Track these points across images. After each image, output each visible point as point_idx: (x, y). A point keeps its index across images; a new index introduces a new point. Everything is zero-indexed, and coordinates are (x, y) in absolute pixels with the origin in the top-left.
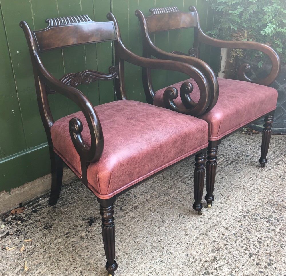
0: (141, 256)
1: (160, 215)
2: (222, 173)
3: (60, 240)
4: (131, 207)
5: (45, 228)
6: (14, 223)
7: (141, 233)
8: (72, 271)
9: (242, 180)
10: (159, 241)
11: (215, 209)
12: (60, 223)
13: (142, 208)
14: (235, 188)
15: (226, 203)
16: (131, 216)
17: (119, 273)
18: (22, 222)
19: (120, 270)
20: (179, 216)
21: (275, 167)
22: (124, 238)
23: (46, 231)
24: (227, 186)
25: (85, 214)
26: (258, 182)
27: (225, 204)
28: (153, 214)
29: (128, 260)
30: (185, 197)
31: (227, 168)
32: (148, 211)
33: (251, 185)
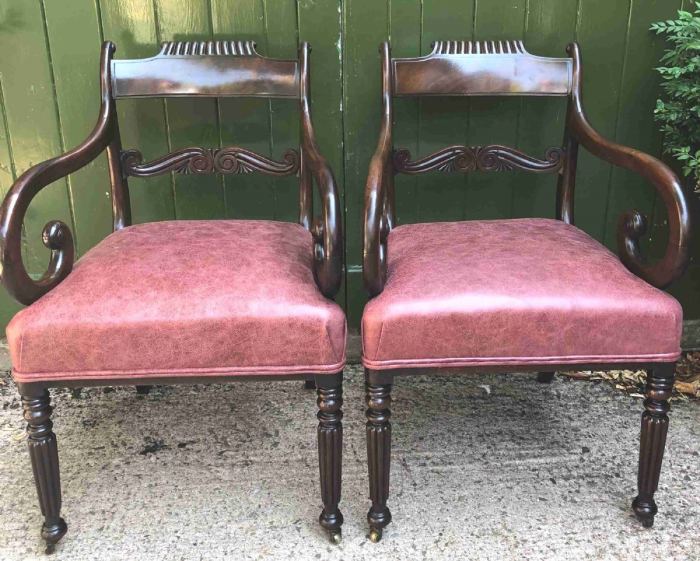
0: (136, 548)
1: (263, 501)
2: (517, 489)
3: (76, 452)
4: (242, 458)
5: (84, 423)
6: (62, 395)
7: (190, 512)
8: (24, 509)
9: (541, 527)
10: (195, 544)
11: (383, 550)
12: (113, 425)
13: (256, 470)
14: (496, 534)
15: (424, 553)
16: (219, 474)
17: (69, 554)
18: (72, 398)
19: (77, 551)
20: (295, 523)
21: (686, 543)
22: (156, 504)
23: (79, 428)
24: (483, 520)
25: (160, 432)
26: (576, 550)
27: (419, 553)
28: (256, 491)
29: (108, 543)
30: (360, 494)
31: (550, 483)
32: (256, 482)
33: (545, 549)
